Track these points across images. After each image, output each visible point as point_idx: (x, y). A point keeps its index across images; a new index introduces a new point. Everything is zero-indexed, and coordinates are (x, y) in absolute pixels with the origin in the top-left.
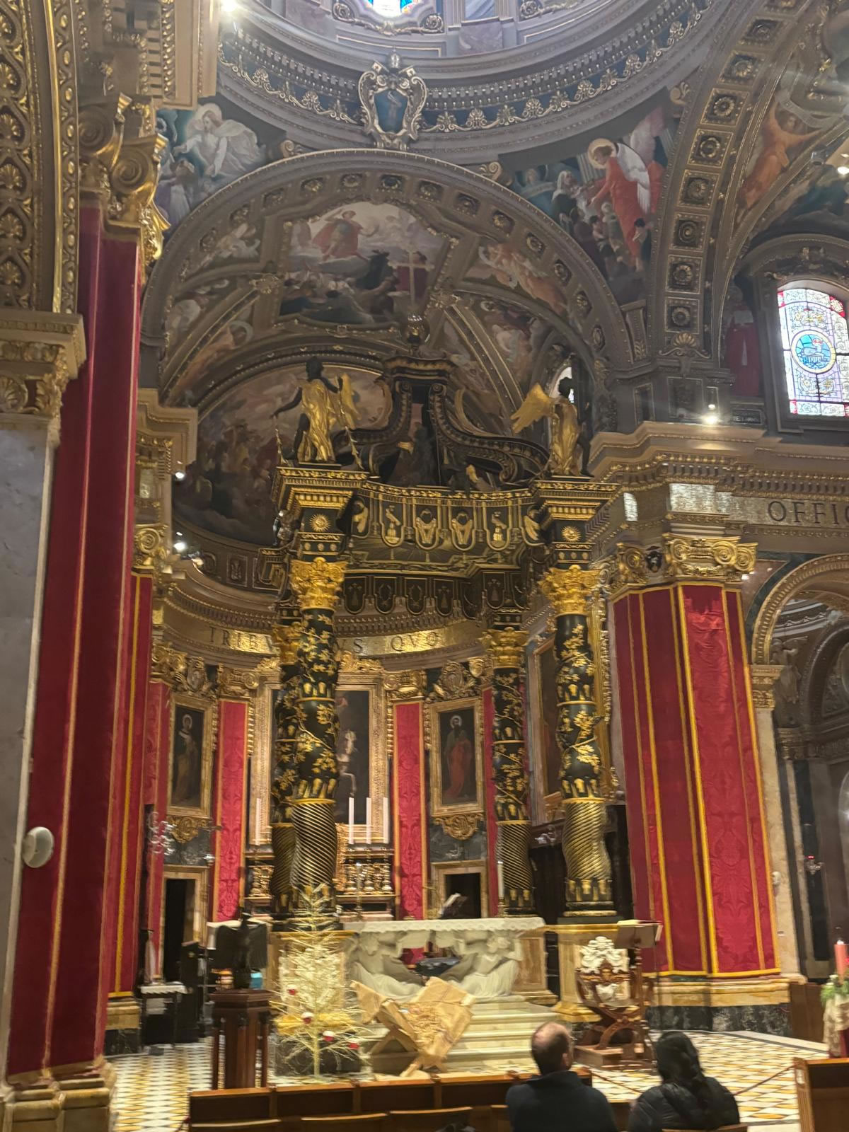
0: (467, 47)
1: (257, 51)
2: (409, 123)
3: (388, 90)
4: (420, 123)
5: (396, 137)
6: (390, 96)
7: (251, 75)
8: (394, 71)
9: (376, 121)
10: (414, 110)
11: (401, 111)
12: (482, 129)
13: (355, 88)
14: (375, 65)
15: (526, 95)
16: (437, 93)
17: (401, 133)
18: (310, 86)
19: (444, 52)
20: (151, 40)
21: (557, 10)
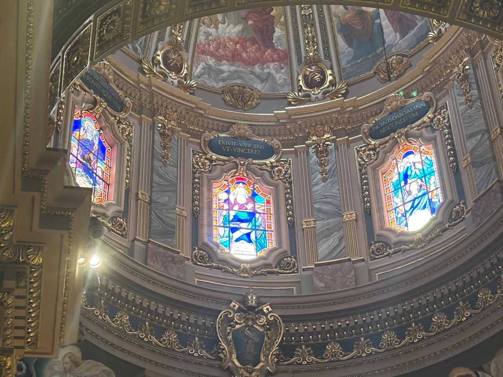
0: (322, 285)
1: (119, 296)
2: (266, 356)
3: (246, 326)
4: (277, 356)
5: (255, 370)
6: (247, 332)
7: (112, 318)
8: (252, 308)
9: (234, 356)
10: (272, 345)
11: (259, 347)
12: (339, 361)
13: (214, 326)
14: (233, 304)
15: (381, 328)
16: (294, 327)
17: (258, 367)
18: (170, 326)
19: (299, 290)
20: (17, 297)
21: (405, 250)
